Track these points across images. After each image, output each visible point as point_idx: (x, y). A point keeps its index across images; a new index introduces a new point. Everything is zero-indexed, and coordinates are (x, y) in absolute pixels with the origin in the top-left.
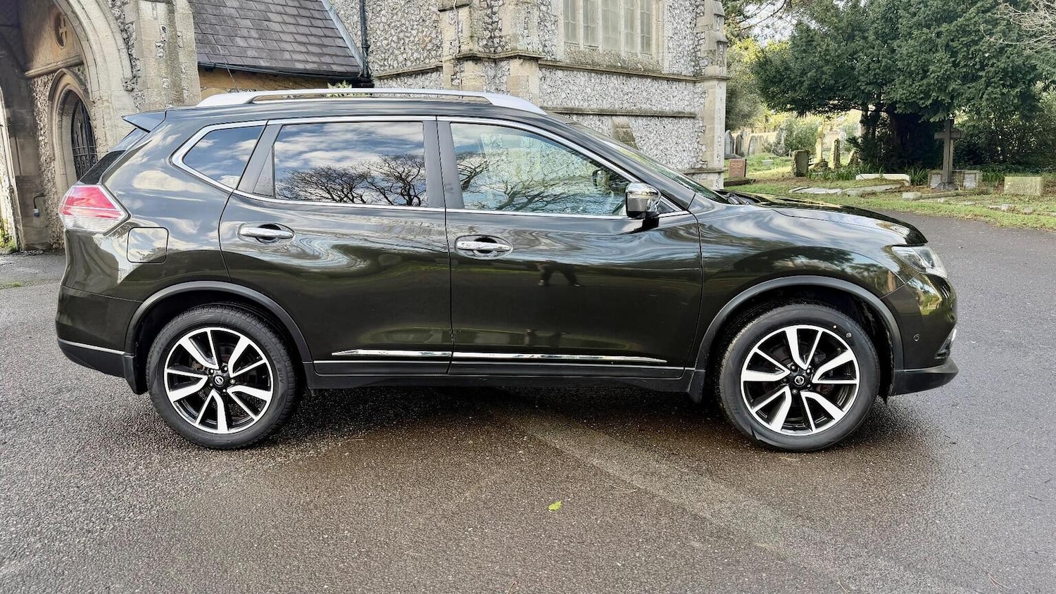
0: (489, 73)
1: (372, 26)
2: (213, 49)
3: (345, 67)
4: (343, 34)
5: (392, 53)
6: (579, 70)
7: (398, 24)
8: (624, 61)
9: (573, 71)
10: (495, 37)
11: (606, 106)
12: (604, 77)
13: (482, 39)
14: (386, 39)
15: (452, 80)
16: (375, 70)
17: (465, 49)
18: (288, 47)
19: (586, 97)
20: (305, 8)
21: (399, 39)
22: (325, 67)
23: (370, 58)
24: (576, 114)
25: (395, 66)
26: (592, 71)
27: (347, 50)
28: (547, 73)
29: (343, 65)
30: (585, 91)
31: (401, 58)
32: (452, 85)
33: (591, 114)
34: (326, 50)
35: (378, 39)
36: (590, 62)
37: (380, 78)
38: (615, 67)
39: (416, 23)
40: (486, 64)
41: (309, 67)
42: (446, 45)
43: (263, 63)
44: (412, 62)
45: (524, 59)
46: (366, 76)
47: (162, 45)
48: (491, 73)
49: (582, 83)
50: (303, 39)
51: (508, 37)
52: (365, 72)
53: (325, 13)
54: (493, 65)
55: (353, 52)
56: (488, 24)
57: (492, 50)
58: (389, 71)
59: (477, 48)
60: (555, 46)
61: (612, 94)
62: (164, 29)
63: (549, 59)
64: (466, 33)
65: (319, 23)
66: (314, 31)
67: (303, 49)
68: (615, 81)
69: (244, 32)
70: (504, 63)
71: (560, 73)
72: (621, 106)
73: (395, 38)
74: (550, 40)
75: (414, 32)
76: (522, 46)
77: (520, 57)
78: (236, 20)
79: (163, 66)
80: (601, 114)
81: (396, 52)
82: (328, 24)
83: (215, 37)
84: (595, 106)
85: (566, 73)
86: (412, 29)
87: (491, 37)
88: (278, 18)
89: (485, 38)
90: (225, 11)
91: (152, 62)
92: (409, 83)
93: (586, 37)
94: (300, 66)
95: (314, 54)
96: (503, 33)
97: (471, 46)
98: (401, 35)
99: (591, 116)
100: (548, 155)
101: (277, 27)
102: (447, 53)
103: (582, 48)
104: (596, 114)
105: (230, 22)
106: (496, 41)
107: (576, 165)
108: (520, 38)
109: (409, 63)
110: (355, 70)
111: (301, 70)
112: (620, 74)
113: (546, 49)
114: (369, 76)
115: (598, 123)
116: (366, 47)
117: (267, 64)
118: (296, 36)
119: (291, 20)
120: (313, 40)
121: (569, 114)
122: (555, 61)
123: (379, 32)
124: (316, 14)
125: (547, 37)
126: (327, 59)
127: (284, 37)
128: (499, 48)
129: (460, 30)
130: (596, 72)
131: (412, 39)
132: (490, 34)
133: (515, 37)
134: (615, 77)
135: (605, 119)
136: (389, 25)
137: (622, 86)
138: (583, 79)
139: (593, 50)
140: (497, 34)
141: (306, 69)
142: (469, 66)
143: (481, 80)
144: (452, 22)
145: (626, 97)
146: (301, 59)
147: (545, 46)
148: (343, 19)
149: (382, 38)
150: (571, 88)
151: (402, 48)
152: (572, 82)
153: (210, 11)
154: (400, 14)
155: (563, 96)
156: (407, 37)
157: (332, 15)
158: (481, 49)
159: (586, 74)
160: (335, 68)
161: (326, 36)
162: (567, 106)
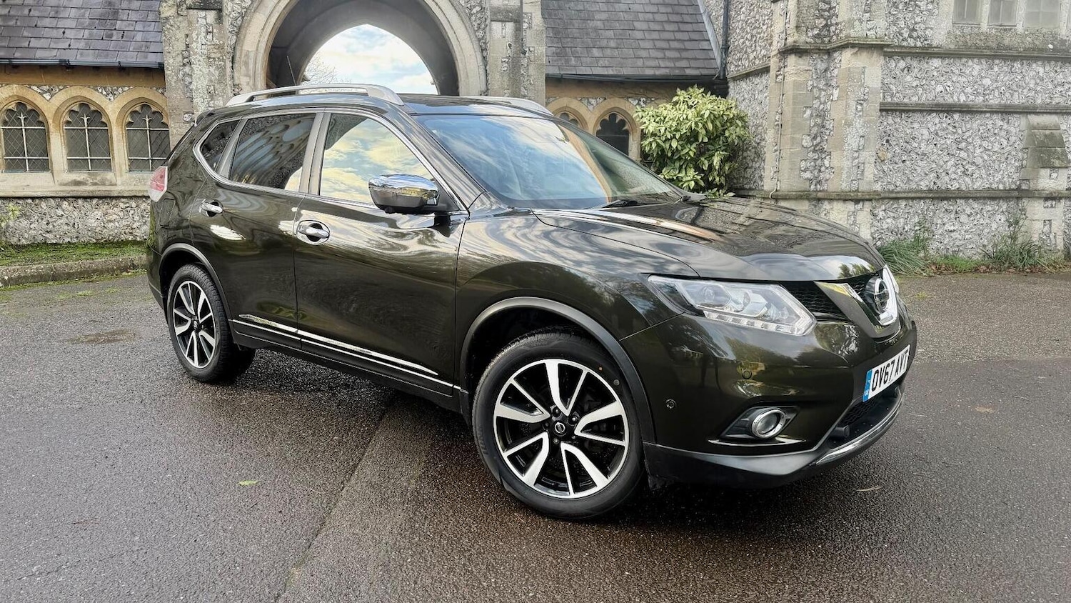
0: (819, 66)
1: (733, 25)
2: (567, 61)
3: (700, 70)
4: (710, 35)
5: (746, 52)
6: (971, 56)
7: (753, 20)
8: (1063, 42)
9: (960, 58)
10: (832, 25)
11: (1017, 100)
12: (1017, 65)
13: (812, 29)
14: (742, 38)
15: (777, 76)
16: (732, 70)
17: (790, 40)
18: (644, 54)
19: (981, 91)
20: (677, 14)
21: (752, 36)
22: (677, 72)
23: (729, 59)
24: (960, 112)
25: (746, 66)
26: (994, 57)
27: (710, 52)
28: (915, 63)
29: (699, 68)
30: (980, 83)
31: (752, 57)
32: (776, 82)
33: (987, 112)
34: (685, 54)
35: (737, 40)
36: (994, 45)
37: (735, 79)
38: (1041, 50)
39: (767, 17)
40: (815, 56)
41: (658, 72)
42: (776, 39)
43: (611, 72)
44: (760, 60)
45: (859, 48)
46: (722, 78)
47: (507, 60)
48: (821, 66)
49: (975, 73)
50: (664, 45)
51: (843, 24)
52: (722, 74)
53: (698, 17)
54: (825, 57)
55: (716, 55)
56: (825, 11)
57: (826, 40)
58: (742, 71)
59: (804, 39)
60: (932, 29)
61: (1031, 86)
62: (510, 45)
63: (919, 44)
64: (793, 24)
65: (689, 27)
66: (679, 36)
67: (660, 55)
68: (1039, 69)
69: (604, 43)
70: (836, 55)
71: (936, 62)
72: (1048, 101)
73: (749, 36)
74: (924, 23)
75: (764, 27)
76: (858, 31)
77: (853, 46)
78: (600, 31)
79: (506, 79)
80: (1006, 111)
81: (749, 50)
82: (700, 27)
83: (573, 49)
84: (994, 101)
85: (947, 61)
86: (763, 24)
87: (826, 25)
88: (644, 26)
89: (817, 27)
90: (591, 24)
91: (497, 76)
92: (756, 83)
93: (995, 15)
94: (649, 72)
95: (670, 59)
96: (839, 20)
97: (796, 37)
98: (754, 32)
99: (988, 115)
100: (904, 161)
101: (639, 35)
102: (777, 45)
103: (984, 27)
104: (997, 112)
105: (593, 35)
106: (833, 28)
107: (954, 176)
108: (857, 23)
109: (757, 62)
110: (712, 72)
111: (649, 76)
112: (1049, 59)
113: (915, 34)
114: (725, 79)
115: (999, 123)
116: (726, 49)
117: (615, 73)
118: (656, 43)
119: (657, 27)
120: (675, 45)
121: (948, 112)
122: (930, 46)
123: (738, 31)
124: (687, 19)
125: (918, 19)
126: (683, 64)
127: (642, 44)
128: (834, 37)
129: (788, 20)
130: (1004, 58)
131: (762, 35)
132: (824, 22)
133: (850, 23)
134: (1040, 63)
135: (1012, 118)
136: (746, 22)
137: (1052, 74)
138: (977, 68)
139: (1005, 30)
140: (833, 22)
141: (655, 75)
142: (792, 59)
143: (806, 75)
144: (782, 13)
145: (1059, 89)
146: (653, 65)
147: (914, 30)
148: (714, 21)
149: (739, 37)
150: (954, 79)
151: (753, 47)
152: (957, 72)
153: (576, 26)
154: (756, 10)
155: (939, 88)
156: (759, 33)
157: (705, 18)
158: (809, 40)
159: (983, 61)
160: (689, 72)
161: (691, 40)
162: (943, 102)
